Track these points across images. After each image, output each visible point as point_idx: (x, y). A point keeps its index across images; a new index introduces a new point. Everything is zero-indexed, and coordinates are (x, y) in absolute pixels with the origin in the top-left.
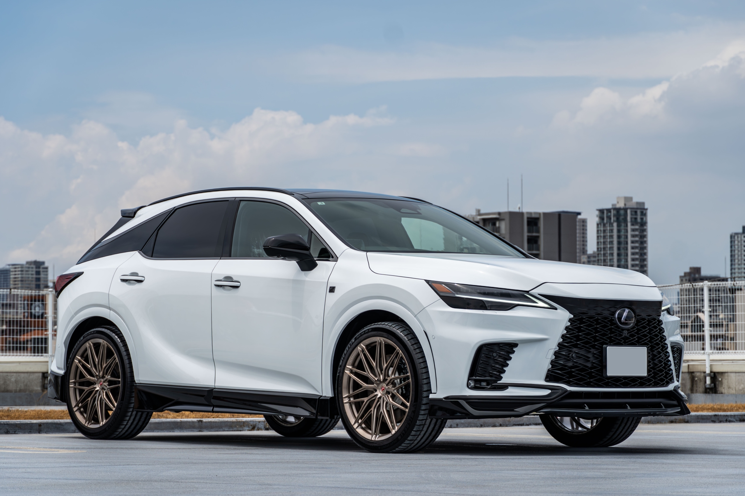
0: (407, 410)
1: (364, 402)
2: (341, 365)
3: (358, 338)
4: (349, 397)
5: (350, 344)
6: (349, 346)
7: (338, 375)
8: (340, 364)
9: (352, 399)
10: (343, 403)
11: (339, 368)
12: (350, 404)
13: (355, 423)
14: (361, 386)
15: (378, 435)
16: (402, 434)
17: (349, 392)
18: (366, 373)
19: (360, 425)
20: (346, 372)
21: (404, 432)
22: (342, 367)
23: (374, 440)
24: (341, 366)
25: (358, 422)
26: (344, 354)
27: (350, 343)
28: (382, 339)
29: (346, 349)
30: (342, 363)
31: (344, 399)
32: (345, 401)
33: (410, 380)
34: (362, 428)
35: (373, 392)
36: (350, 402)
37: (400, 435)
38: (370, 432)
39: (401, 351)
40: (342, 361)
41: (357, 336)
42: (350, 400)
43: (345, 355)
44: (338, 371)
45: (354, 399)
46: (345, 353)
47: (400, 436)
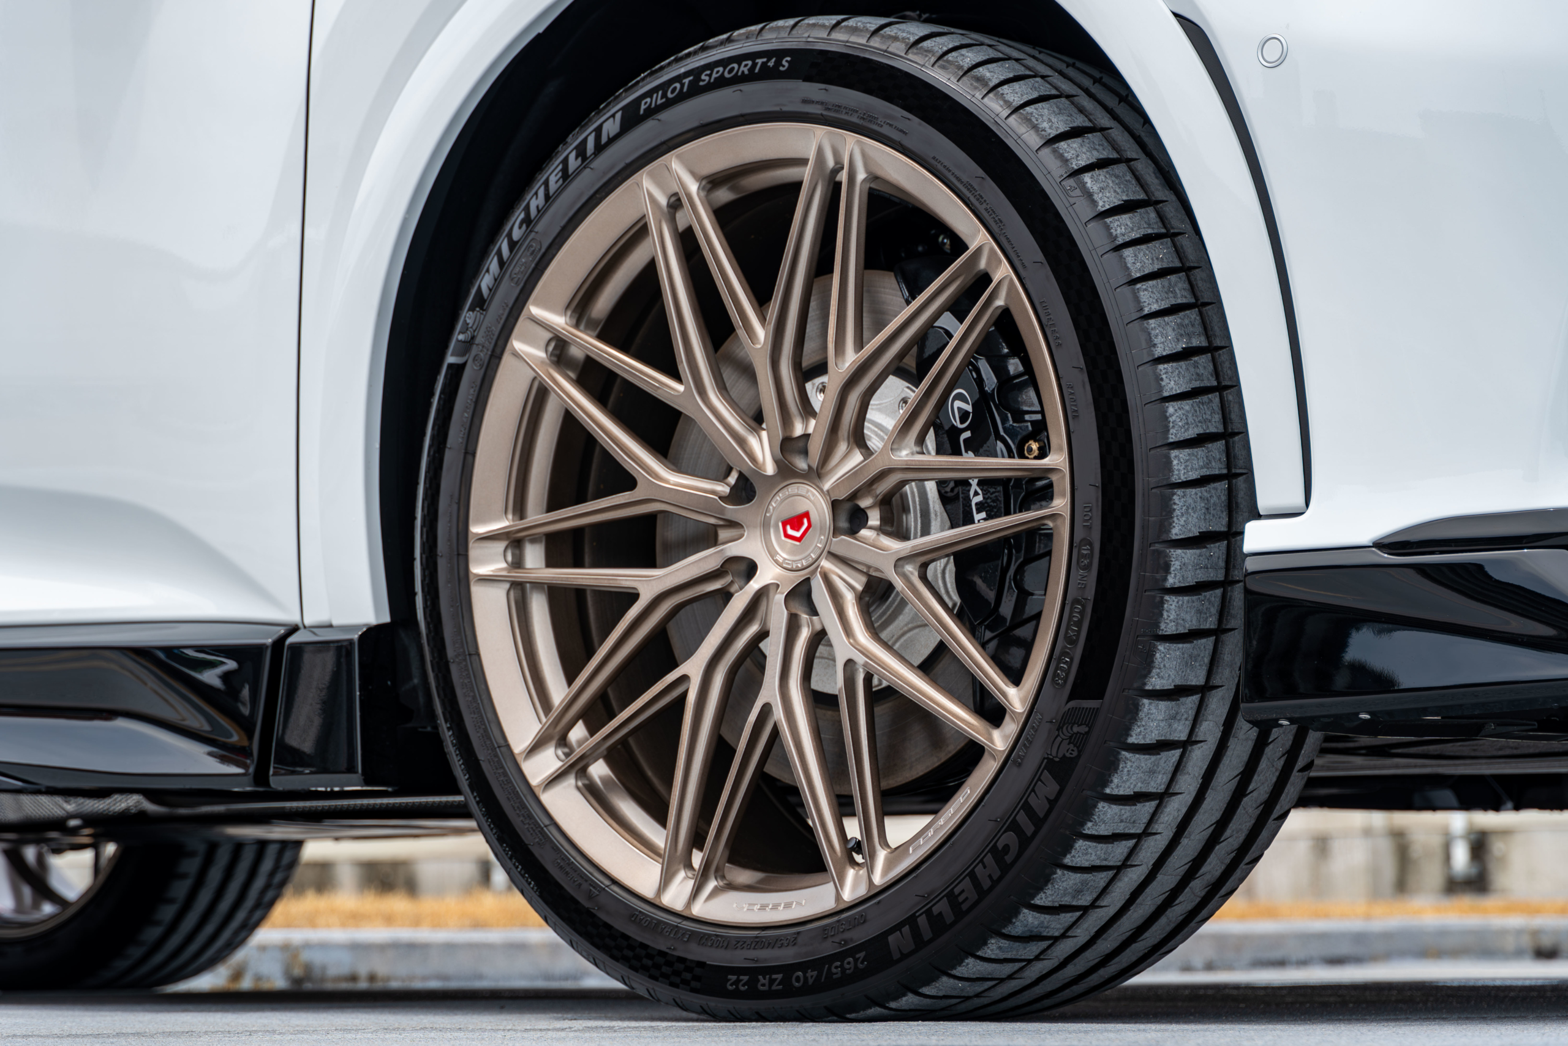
0: (999, 740)
1: (632, 597)
2: (485, 291)
3: (651, 112)
4: (515, 542)
5: (581, 151)
6: (573, 163)
7: (450, 359)
8: (485, 282)
9: (534, 557)
10: (463, 579)
11: (467, 316)
12: (519, 592)
13: (535, 748)
14: (625, 481)
15: (720, 874)
16: (922, 921)
17: (519, 508)
18: (681, 388)
19: (577, 767)
20: (516, 354)
21: (942, 907)
22: (496, 310)
23: (678, 906)
24: (481, 303)
25: (563, 741)
26: (519, 215)
27: (585, 140)
28: (852, 144)
29: (546, 183)
30: (497, 280)
31: (475, 551)
32: (482, 562)
33: (1060, 504)
34: (594, 793)
35: (707, 538)
36: (518, 575)
37: (911, 920)
38: (658, 836)
39: (1003, 272)
40: (502, 263)
41: (649, 94)
42: (518, 563)
43: (528, 221)
44: (459, 336)
45: (551, 562)
46: (527, 209)
47: (906, 929)
